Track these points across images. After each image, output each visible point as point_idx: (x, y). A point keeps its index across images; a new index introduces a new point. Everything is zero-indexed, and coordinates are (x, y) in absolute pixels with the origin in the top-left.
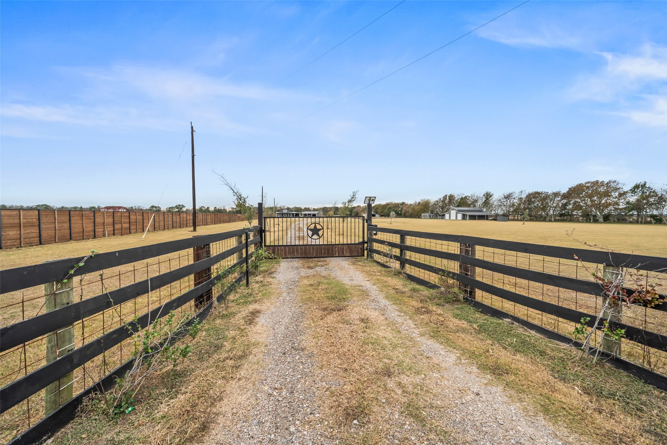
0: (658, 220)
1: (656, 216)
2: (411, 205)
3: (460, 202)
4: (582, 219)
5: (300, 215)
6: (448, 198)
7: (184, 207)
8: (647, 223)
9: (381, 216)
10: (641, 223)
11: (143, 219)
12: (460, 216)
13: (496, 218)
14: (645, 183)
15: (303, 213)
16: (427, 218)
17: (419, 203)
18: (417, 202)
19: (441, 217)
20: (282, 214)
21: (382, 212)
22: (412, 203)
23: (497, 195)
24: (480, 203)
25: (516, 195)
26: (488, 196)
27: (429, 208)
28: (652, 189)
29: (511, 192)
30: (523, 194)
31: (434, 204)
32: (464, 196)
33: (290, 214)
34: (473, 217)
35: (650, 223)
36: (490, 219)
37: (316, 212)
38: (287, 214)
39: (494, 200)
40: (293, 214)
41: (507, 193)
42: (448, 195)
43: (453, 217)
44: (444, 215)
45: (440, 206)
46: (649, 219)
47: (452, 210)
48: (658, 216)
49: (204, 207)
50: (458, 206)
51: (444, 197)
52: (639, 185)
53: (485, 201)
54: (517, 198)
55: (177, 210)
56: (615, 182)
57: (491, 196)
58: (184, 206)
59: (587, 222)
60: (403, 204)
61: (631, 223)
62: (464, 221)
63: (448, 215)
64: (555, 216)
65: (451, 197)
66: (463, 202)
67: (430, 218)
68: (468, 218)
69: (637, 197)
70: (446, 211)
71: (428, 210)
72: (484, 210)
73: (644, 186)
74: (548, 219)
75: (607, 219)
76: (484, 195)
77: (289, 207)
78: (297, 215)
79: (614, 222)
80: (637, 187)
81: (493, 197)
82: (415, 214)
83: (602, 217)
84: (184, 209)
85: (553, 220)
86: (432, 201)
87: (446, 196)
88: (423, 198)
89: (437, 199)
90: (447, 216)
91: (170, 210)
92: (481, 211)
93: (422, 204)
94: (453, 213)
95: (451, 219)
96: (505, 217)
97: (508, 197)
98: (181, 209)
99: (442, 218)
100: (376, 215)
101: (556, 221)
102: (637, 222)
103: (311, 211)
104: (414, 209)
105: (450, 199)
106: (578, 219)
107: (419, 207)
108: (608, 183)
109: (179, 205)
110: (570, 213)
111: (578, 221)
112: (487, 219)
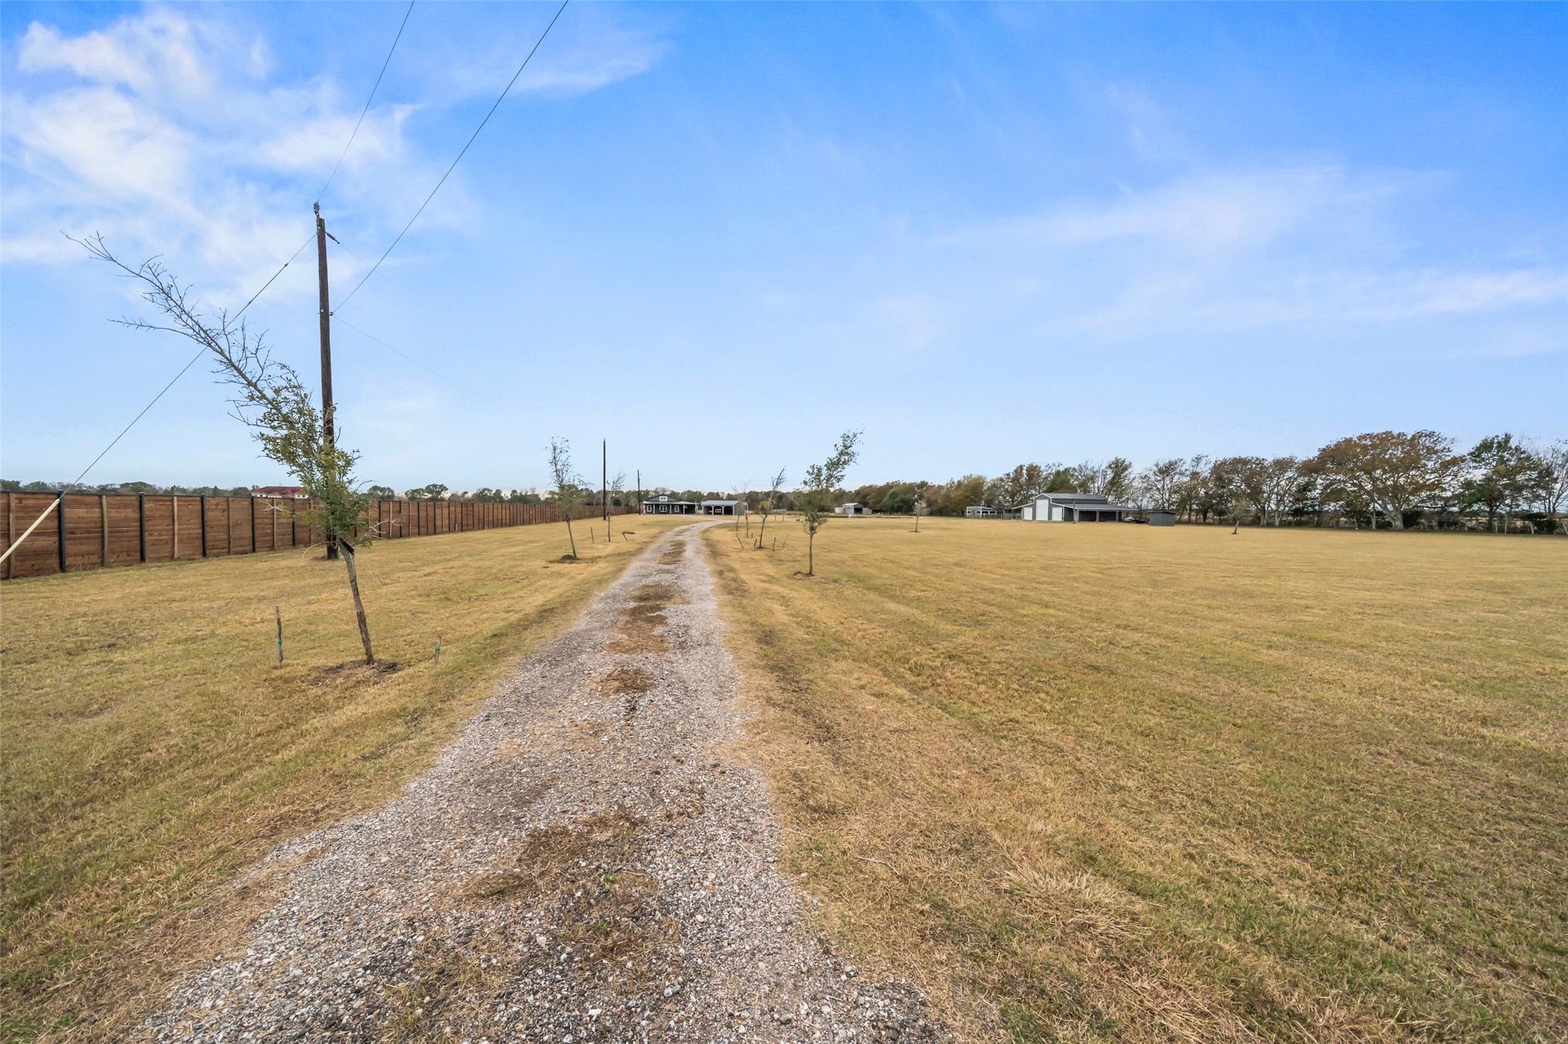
0: (1546, 525)
1: (1539, 515)
2: (940, 487)
3: (1053, 482)
4: (1346, 522)
5: (697, 508)
6: (1024, 472)
7: (446, 489)
8: (1513, 531)
9: (875, 511)
10: (1501, 531)
11: (141, 520)
12: (1058, 513)
13: (1141, 517)
14: (1508, 438)
15: (704, 503)
16: (978, 518)
17: (959, 482)
18: (956, 481)
19: (1012, 515)
20: (657, 506)
21: (878, 503)
22: (943, 484)
23: (1141, 467)
24: (1099, 483)
25: (1187, 466)
26: (1119, 468)
27: (983, 494)
28: (1524, 452)
29: (1173, 460)
30: (1202, 465)
31: (994, 485)
32: (1062, 469)
33: (673, 506)
34: (1088, 516)
35: (1524, 531)
36: (1127, 519)
37: (732, 503)
38: (668, 506)
39: (1132, 476)
40: (681, 506)
41: (1164, 461)
42: (1026, 464)
43: (1042, 513)
44: (1019, 510)
45: (1007, 490)
46: (1519, 523)
47: (1038, 498)
48: (1545, 517)
49: (489, 490)
50: (1050, 490)
51: (1016, 471)
52: (1492, 443)
53: (1114, 478)
54: (1188, 473)
55: (429, 496)
56: (1431, 435)
57: (1125, 469)
58: (444, 488)
59: (1361, 528)
60: (923, 484)
61: (1473, 530)
62: (1069, 525)
63: (1030, 510)
64: (1283, 513)
65: (1033, 471)
66: (1060, 482)
67: (987, 517)
68: (1076, 517)
69: (1485, 472)
70: (1021, 502)
71: (980, 499)
72: (1110, 499)
73: (1504, 444)
74: (1263, 521)
75: (1412, 521)
76: (1110, 466)
77: (676, 490)
78: (690, 510)
79: (1430, 529)
80: (1486, 446)
81: (1129, 470)
82: (951, 507)
83: (1399, 516)
84: (446, 495)
85: (1277, 523)
86: (988, 480)
87: (1021, 467)
88: (967, 474)
89: (1000, 474)
90: (1027, 513)
91: (414, 496)
92: (1105, 502)
93: (966, 486)
94: (1042, 506)
95: (1038, 518)
96: (1165, 515)
97: (1166, 470)
98: (439, 493)
99: (1014, 517)
100: (864, 509)
101: (1285, 525)
102: (1489, 529)
103: (722, 499)
104: (947, 496)
105: (1030, 476)
106: (1338, 522)
107: (960, 492)
108: (1414, 438)
109: (435, 486)
110: (1317, 508)
111: (1337, 527)
112: (1120, 520)
